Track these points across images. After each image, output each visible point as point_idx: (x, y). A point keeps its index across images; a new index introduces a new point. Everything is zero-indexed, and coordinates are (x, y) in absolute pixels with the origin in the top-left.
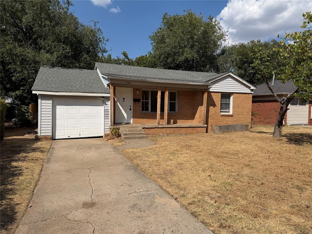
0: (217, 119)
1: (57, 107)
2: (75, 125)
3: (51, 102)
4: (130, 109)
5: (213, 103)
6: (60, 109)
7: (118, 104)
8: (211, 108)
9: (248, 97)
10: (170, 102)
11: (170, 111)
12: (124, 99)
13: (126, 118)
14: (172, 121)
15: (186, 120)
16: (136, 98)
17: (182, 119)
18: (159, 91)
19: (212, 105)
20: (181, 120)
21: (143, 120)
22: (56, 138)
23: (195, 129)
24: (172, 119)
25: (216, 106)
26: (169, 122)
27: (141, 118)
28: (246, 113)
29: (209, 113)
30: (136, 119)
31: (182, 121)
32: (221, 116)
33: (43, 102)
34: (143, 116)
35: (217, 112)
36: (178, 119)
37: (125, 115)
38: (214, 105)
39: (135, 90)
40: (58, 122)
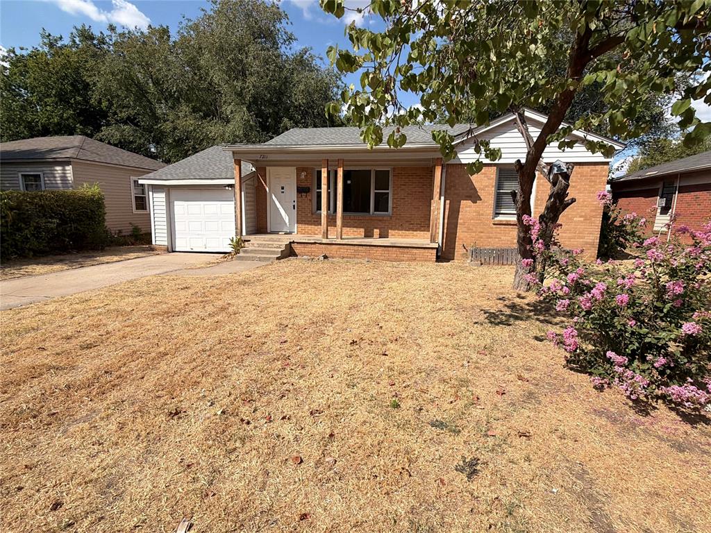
0: (482, 232)
1: (176, 203)
2: (200, 232)
3: (163, 195)
4: (294, 208)
5: (472, 191)
6: (179, 206)
7: (274, 197)
8: (466, 205)
9: (594, 173)
10: (376, 191)
11: (375, 211)
12: (283, 188)
13: (288, 224)
14: (376, 232)
15: (411, 232)
16: (303, 185)
17: (401, 228)
18: (323, 170)
19: (467, 196)
20: (398, 230)
21: (316, 227)
22: (177, 250)
23: (406, 250)
24: (376, 228)
25: (481, 200)
26: (369, 234)
27: (311, 225)
28: (582, 219)
29: (460, 217)
30: (303, 226)
31: (400, 232)
32: (494, 224)
33: (155, 195)
34: (315, 220)
35: (482, 215)
36: (391, 229)
37: (286, 219)
38: (474, 197)
39: (299, 170)
40: (178, 227)
